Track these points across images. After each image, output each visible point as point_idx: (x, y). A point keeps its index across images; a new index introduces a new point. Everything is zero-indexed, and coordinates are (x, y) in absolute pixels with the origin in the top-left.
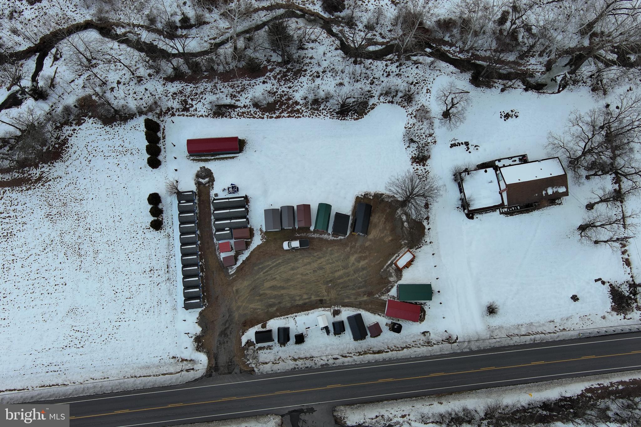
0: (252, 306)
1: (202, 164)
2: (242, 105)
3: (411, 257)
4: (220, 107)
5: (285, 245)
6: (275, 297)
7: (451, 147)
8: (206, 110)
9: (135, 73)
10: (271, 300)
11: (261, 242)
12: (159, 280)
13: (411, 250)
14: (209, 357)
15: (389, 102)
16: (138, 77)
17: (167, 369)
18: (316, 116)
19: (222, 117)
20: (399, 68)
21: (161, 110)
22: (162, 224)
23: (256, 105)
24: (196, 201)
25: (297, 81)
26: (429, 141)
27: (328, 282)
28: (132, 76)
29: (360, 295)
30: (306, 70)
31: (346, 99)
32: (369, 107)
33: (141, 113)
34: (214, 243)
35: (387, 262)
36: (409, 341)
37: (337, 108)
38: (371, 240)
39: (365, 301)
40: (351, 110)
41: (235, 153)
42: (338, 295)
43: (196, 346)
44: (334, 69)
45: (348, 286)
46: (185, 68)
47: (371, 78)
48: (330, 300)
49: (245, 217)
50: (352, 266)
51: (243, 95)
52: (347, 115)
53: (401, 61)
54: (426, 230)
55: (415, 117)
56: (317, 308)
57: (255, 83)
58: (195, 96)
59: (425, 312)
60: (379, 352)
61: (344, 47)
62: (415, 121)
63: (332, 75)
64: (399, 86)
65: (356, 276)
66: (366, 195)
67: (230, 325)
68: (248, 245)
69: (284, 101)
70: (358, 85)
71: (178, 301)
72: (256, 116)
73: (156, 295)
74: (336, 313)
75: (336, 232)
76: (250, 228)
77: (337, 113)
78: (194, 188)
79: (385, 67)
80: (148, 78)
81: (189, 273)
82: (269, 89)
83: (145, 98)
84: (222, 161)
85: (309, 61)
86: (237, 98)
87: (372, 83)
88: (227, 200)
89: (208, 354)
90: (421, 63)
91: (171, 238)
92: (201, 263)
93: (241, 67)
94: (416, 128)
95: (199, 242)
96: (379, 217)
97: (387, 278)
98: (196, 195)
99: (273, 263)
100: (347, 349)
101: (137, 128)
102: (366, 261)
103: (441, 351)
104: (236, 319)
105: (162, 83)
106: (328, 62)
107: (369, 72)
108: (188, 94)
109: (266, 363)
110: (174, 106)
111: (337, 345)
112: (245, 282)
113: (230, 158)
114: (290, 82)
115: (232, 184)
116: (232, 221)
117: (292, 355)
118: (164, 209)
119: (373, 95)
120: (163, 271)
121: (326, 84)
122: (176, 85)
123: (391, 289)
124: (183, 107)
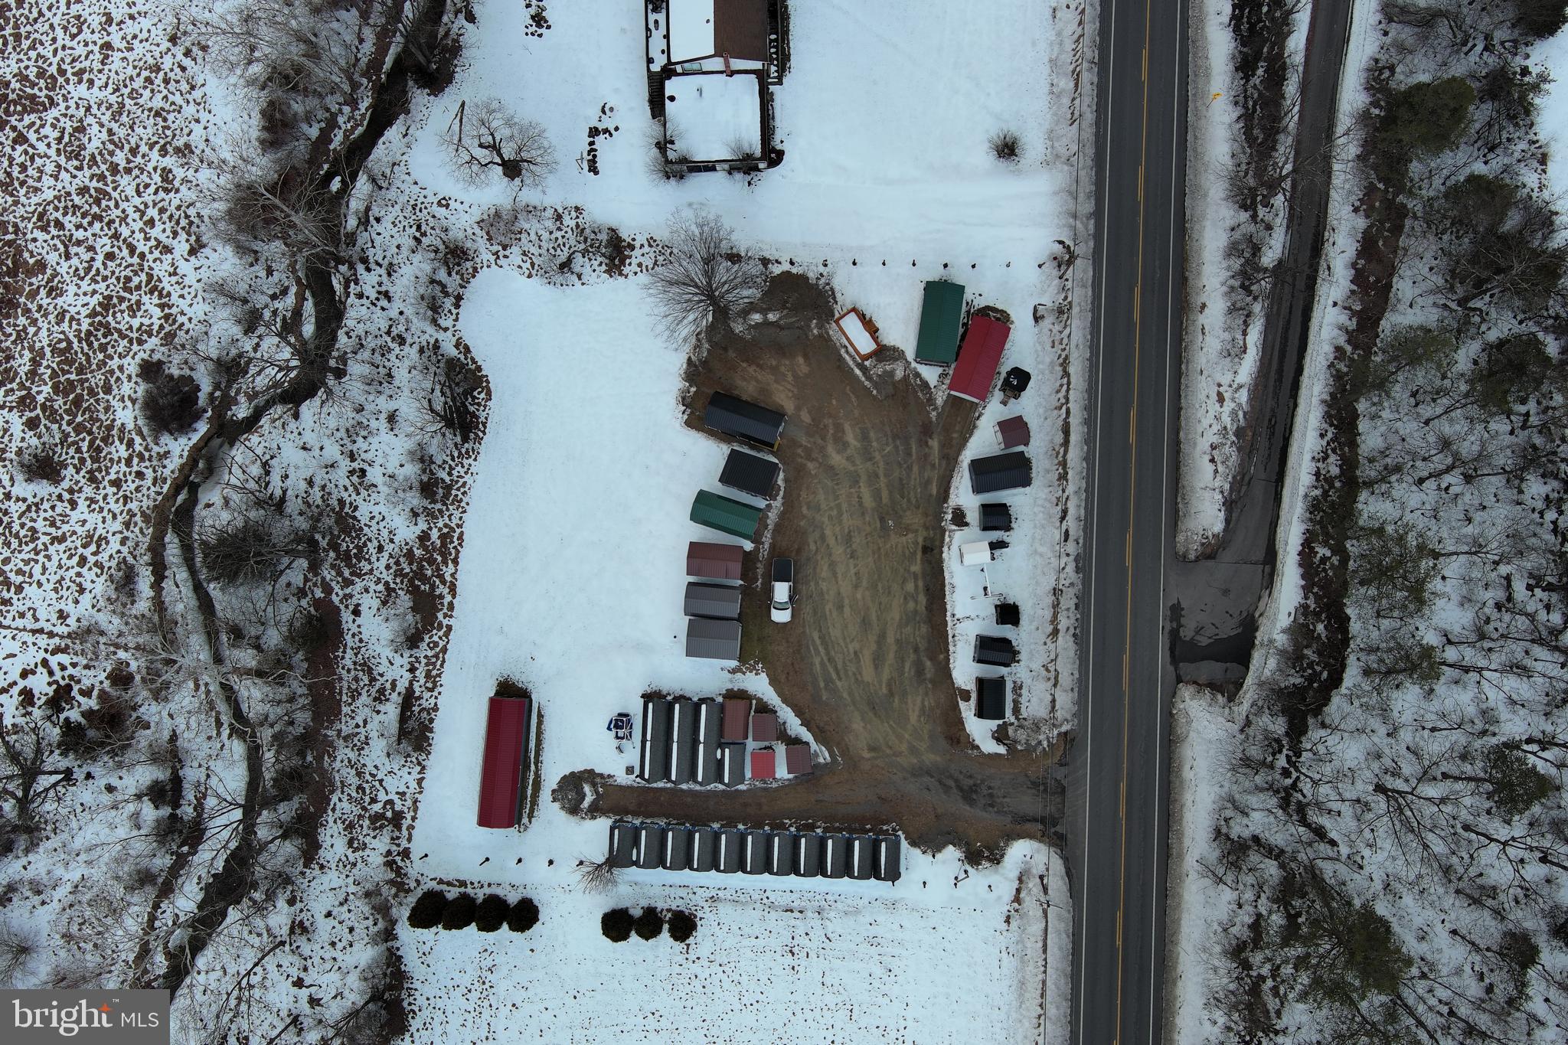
0: (913, 717)
1: (545, 795)
2: (408, 676)
3: (853, 316)
4: (403, 733)
5: (781, 616)
6: (901, 660)
7: (596, 173)
8: (406, 769)
9: (279, 939)
10: (907, 669)
11: (764, 675)
12: (817, 935)
13: (837, 315)
14: (1020, 836)
15: (457, 306)
16: (292, 931)
17: (1033, 939)
18: (464, 493)
19: (431, 731)
20: (373, 266)
21: (391, 882)
22: (682, 912)
23: (413, 640)
24: (637, 822)
25: (366, 529)
26: (573, 223)
27: (884, 527)
28: (287, 947)
29: (926, 456)
30: (341, 502)
31: (432, 410)
32: (462, 357)
33: (389, 935)
34: (748, 790)
35: (857, 377)
36: (1050, 356)
37: (452, 438)
38: (798, 408)
39: (943, 446)
40: (464, 405)
41: (530, 711)
42: (918, 508)
43: (988, 865)
44: (348, 430)
45: (901, 479)
46: (286, 811)
47: (389, 339)
48: (927, 528)
49: (697, 707)
50: (854, 464)
51: (381, 669)
52: (474, 415)
53: (355, 258)
54: (794, 270)
55: (505, 248)
56: (941, 561)
57: (354, 635)
58: (364, 793)
59: (988, 308)
60: (1066, 431)
61: (294, 395)
62: (515, 252)
63: (365, 438)
64: (419, 274)
65: (878, 456)
66: (685, 401)
67: (951, 777)
68: (764, 709)
69: (414, 567)
70: (401, 375)
71: (876, 895)
72: (441, 644)
73: (853, 946)
74: (960, 519)
75: (766, 489)
76: (725, 697)
77: (465, 439)
78: (603, 824)
79: (364, 301)
80: (299, 905)
81: (814, 860)
82: (376, 603)
83: (351, 919)
84: (545, 745)
85: (316, 489)
86: (388, 686)
87: (401, 340)
88: (648, 744)
89: (1012, 836)
90: (368, 209)
91: (721, 894)
92: (793, 829)
93: (306, 665)
94: (534, 250)
95: (741, 827)
96: (745, 379)
97: (895, 384)
98: (621, 820)
99: (818, 652)
100: (1048, 505)
101: (427, 949)
102: (847, 427)
103: (1084, 286)
104: (938, 759)
105: (317, 872)
106: (327, 443)
107: (371, 343)
108: (357, 811)
109: (1054, 701)
110: (384, 851)
111: (1035, 527)
112: (855, 726)
113: (540, 723)
114: (365, 545)
115: (609, 729)
116: (702, 739)
117: (1043, 638)
118: (645, 903)
119: (432, 341)
120: (798, 922)
121: (385, 455)
122: (328, 838)
123: (921, 379)
124: (390, 828)
